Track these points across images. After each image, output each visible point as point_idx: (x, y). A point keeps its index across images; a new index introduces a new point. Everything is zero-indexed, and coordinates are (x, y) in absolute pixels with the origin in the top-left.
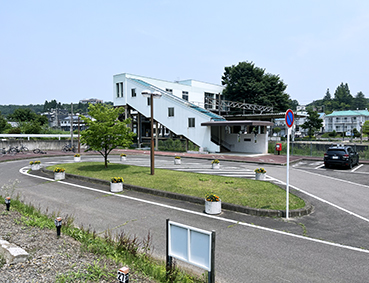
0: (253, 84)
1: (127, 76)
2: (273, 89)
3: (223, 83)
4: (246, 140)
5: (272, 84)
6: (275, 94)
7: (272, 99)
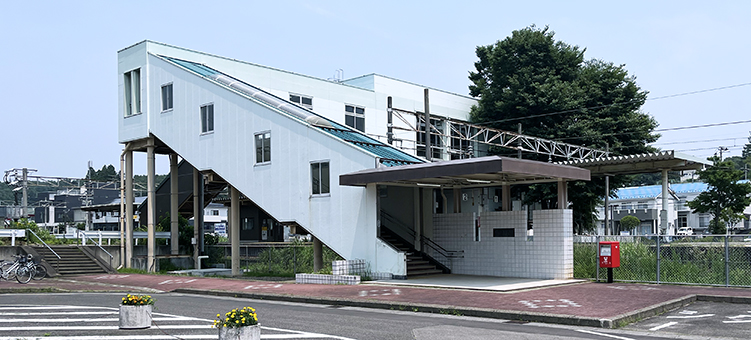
0: (549, 86)
1: (151, 48)
2: (608, 102)
3: (474, 92)
4: (498, 233)
5: (604, 89)
6: (614, 114)
7: (605, 128)
